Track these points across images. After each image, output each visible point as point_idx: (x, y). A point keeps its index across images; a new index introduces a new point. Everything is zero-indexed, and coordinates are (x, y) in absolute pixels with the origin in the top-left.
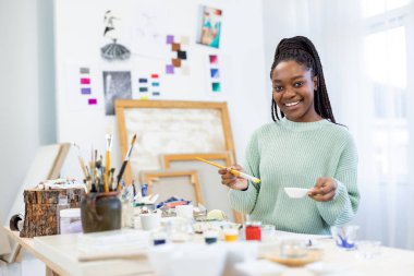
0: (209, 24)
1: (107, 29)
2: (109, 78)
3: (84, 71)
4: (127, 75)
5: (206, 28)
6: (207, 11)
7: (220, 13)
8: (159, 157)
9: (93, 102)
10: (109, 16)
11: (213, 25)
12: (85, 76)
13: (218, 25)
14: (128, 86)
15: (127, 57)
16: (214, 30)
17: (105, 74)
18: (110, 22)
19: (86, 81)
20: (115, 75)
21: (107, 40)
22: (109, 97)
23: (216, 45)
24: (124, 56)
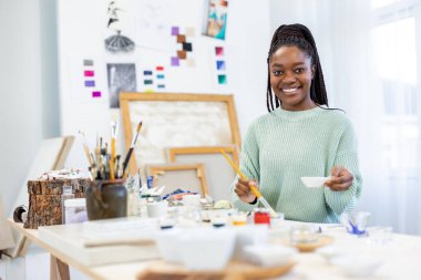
0: (214, 16)
1: (111, 21)
2: (113, 70)
3: (88, 63)
4: (132, 67)
5: (212, 20)
6: (213, 2)
7: (225, 4)
8: (165, 150)
9: (96, 94)
10: (113, 7)
11: (219, 16)
12: (89, 68)
13: (224, 17)
14: (133, 78)
15: (132, 49)
16: (220, 22)
17: (109, 66)
18: (114, 13)
19: (89, 74)
20: (119, 67)
21: (111, 32)
22: (114, 89)
23: (222, 37)
24: (128, 48)
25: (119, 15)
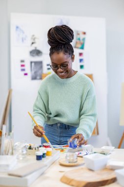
0: (79, 39)
1: (33, 43)
2: (33, 64)
3: (22, 61)
4: (41, 63)
5: (78, 41)
6: (79, 33)
7: (85, 33)
9: (26, 74)
10: (33, 37)
11: (81, 39)
12: (23, 63)
13: (84, 39)
14: (41, 67)
15: (41, 55)
16: (82, 41)
17: (31, 63)
19: (22, 66)
20: (36, 63)
21: (33, 48)
22: (33, 72)
23: (82, 48)
24: (40, 54)
25: (36, 40)
